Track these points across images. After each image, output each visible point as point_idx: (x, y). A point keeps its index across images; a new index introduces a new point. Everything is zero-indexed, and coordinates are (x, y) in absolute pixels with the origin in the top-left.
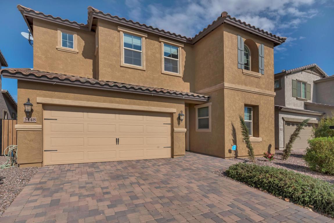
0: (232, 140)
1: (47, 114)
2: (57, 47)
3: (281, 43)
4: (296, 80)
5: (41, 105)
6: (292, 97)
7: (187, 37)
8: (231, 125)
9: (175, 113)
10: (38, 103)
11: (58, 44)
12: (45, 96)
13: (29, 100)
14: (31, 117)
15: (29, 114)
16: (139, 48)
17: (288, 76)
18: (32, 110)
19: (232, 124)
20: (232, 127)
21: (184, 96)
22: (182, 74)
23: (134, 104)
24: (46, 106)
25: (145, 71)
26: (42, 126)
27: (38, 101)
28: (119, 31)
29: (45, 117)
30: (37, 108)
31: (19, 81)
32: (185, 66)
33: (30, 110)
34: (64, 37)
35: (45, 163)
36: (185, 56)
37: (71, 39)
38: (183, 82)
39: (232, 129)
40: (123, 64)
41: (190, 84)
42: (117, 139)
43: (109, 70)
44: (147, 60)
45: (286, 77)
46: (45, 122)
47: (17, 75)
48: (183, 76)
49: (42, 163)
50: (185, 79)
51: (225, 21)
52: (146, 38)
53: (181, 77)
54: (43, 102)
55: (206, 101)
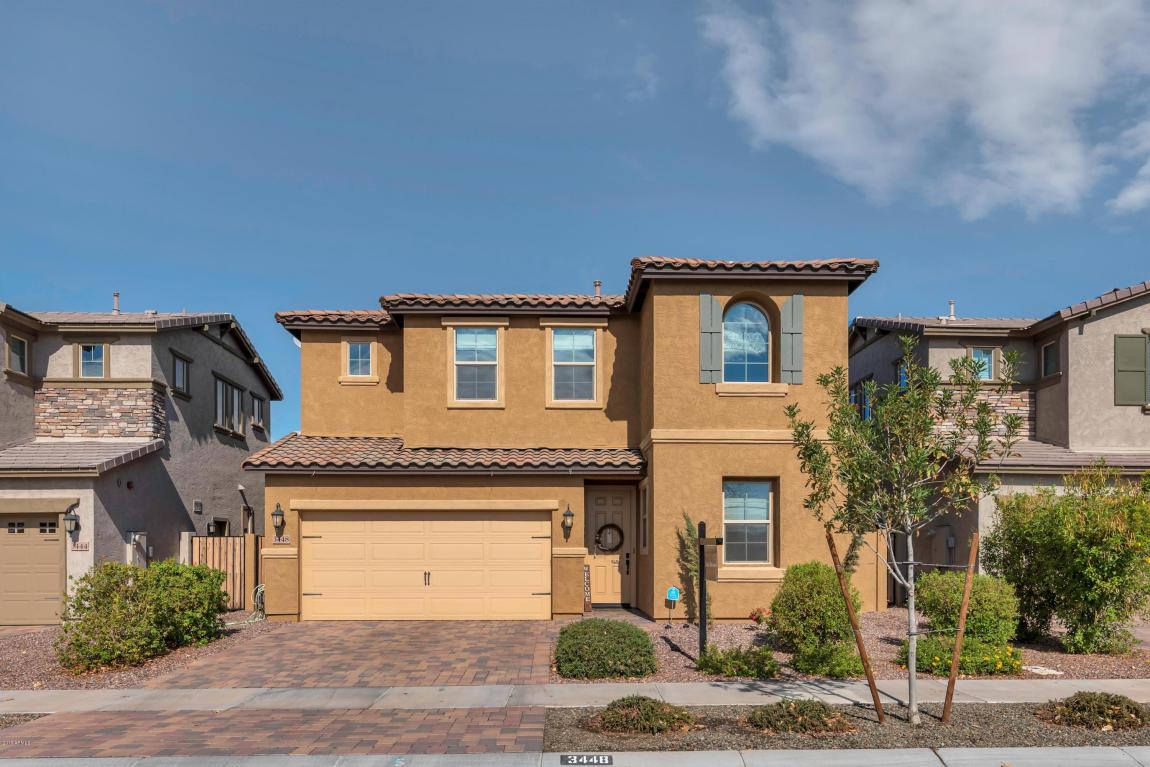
0: (679, 573)
1: (308, 527)
2: (340, 379)
3: (863, 278)
4: (1143, 332)
5: (296, 512)
6: (1115, 405)
7: (611, 303)
8: (675, 536)
9: (556, 510)
10: (292, 510)
11: (343, 372)
12: (302, 497)
13: (278, 506)
14: (282, 534)
15: (280, 529)
16: (491, 354)
17: (1088, 327)
18: (283, 523)
19: (678, 534)
20: (677, 541)
21: (570, 469)
22: (604, 399)
23: (459, 497)
24: (305, 514)
25: (503, 409)
26: (299, 551)
27: (292, 507)
28: (445, 328)
29: (304, 533)
30: (291, 519)
31: (267, 475)
32: (612, 377)
33: (279, 524)
34: (354, 355)
35: (305, 616)
36: (615, 348)
37: (366, 353)
38: (608, 420)
39: (678, 546)
40: (453, 400)
41: (629, 423)
42: (425, 574)
43: (424, 421)
44: (509, 381)
45: (1076, 330)
46: (304, 542)
47: (262, 468)
48: (609, 404)
49: (299, 614)
50: (612, 412)
51: (644, 277)
52: (506, 328)
53: (600, 409)
54: (300, 507)
55: (638, 473)
